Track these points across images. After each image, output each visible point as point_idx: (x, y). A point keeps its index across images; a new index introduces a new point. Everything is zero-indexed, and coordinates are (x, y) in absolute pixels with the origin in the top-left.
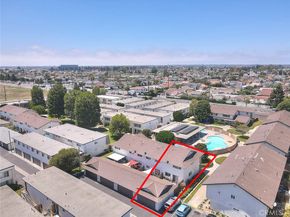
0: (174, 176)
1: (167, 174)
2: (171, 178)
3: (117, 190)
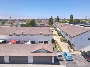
0: (45, 42)
2: (43, 43)
3: (9, 62)
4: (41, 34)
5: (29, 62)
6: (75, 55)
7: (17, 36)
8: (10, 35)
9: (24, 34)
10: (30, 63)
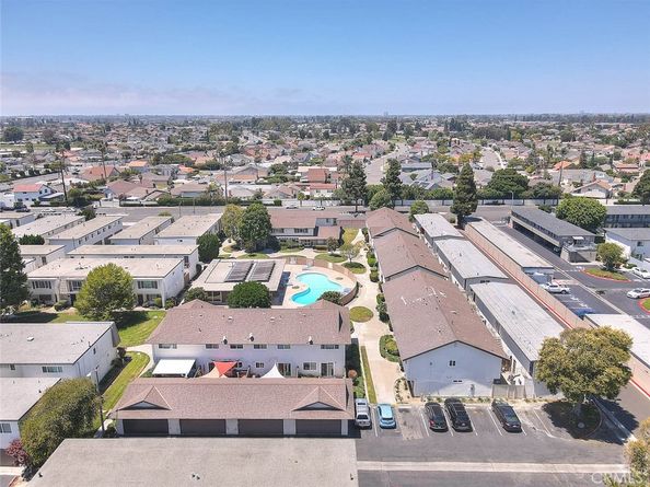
0: (324, 366)
1: (307, 366)
2: (319, 370)
3: (237, 432)
4: (311, 342)
5: (285, 433)
6: (407, 411)
7: (233, 347)
8: (209, 346)
9: (255, 342)
10: (289, 436)
